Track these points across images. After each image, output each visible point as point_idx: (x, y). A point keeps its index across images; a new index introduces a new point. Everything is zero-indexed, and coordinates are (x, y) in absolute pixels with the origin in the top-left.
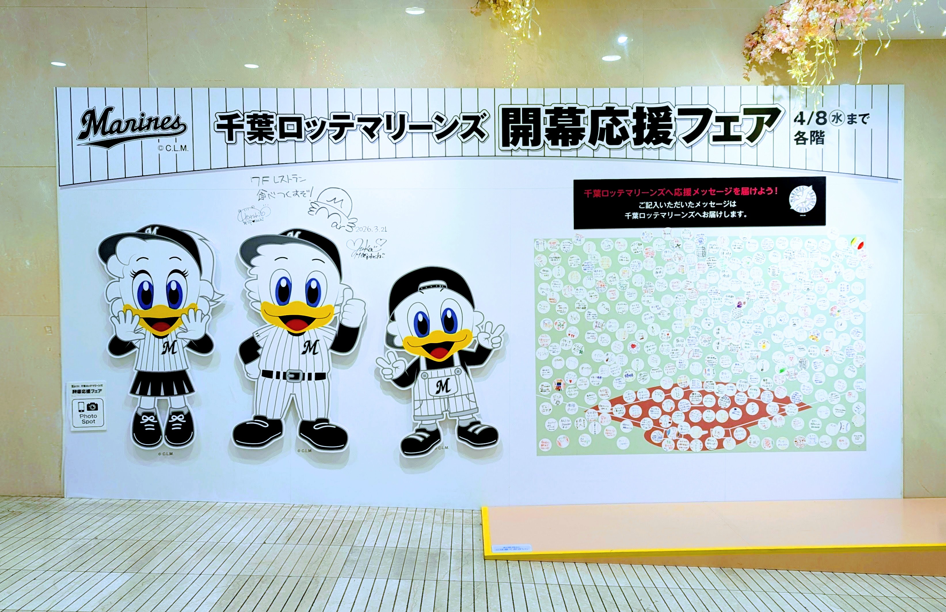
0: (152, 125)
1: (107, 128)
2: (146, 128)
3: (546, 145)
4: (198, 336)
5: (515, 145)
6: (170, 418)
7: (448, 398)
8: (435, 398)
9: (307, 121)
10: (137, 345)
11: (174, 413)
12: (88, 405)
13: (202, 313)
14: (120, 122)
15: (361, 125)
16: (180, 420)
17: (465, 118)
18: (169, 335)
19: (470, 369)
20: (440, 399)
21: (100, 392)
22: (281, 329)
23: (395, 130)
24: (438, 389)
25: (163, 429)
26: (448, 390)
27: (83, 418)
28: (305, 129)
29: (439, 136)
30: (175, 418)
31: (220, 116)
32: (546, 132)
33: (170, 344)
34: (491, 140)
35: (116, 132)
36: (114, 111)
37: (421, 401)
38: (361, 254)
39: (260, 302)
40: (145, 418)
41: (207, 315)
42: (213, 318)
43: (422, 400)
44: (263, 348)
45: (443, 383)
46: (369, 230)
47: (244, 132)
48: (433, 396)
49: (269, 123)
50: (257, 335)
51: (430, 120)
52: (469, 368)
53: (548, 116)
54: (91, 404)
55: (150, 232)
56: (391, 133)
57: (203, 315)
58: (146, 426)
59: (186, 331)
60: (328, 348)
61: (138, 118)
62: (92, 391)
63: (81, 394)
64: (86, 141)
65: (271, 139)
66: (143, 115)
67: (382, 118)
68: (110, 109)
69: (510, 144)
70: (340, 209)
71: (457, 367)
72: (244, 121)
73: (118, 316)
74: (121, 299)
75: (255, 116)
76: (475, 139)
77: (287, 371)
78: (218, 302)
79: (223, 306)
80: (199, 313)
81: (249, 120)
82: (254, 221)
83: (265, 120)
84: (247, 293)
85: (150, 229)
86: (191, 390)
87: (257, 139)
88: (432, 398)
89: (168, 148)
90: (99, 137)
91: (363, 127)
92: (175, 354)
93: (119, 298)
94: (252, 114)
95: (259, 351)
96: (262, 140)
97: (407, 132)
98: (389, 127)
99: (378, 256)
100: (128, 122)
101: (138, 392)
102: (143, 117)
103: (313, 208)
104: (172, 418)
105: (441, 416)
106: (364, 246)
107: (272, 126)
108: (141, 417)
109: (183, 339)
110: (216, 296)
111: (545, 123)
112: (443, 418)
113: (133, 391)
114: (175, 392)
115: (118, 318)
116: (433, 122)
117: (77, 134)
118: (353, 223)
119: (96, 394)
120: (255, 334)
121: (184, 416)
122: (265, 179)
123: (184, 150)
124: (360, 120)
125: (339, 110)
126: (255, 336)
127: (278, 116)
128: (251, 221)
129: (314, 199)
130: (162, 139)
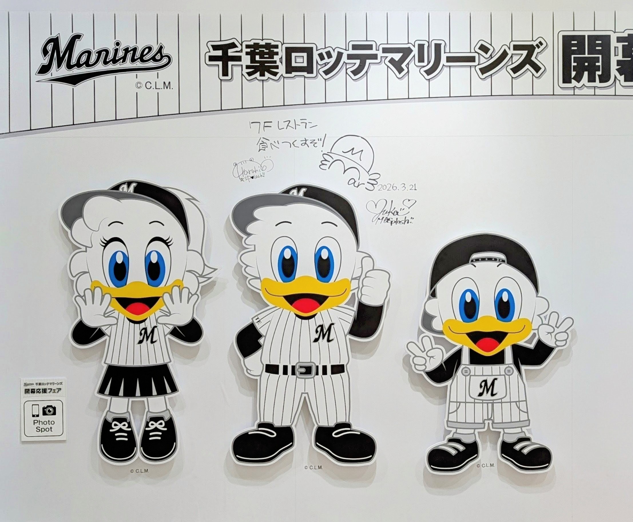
0: (129, 56)
1: (74, 61)
2: (121, 60)
3: (617, 82)
4: (184, 321)
5: (579, 81)
6: (147, 426)
7: (493, 404)
8: (476, 401)
9: (319, 52)
10: (107, 332)
11: (152, 419)
12: (44, 408)
13: (189, 292)
14: (89, 53)
15: (387, 57)
16: (160, 427)
17: (516, 47)
18: (148, 319)
19: (525, 370)
20: (483, 403)
21: (60, 392)
22: (286, 312)
23: (429, 62)
24: (481, 391)
25: (138, 439)
26: (494, 393)
27: (37, 425)
28: (317, 62)
29: (483, 71)
30: (153, 426)
31: (213, 46)
32: (618, 65)
33: (149, 331)
34: (548, 74)
35: (84, 65)
36: (83, 39)
37: (458, 404)
38: (384, 219)
39: (259, 278)
40: (116, 425)
41: (196, 294)
42: (202, 299)
43: (460, 403)
44: (265, 337)
45: (489, 384)
46: (395, 188)
47: (242, 65)
48: (475, 399)
49: (272, 54)
50: (258, 320)
51: (473, 51)
52: (523, 368)
53: (620, 45)
54: (48, 406)
55: (125, 190)
56: (424, 67)
57: (190, 295)
58: (116, 435)
59: (169, 314)
60: (346, 334)
61: (111, 49)
62: (49, 391)
63: (36, 394)
64: (47, 76)
65: (275, 74)
66: (118, 44)
67: (412, 47)
68: (78, 37)
69: (573, 81)
70: (358, 161)
71: (508, 366)
72: (242, 52)
73: (84, 295)
74: (88, 274)
75: (256, 46)
76: (529, 75)
77: (296, 364)
78: (209, 278)
79: (213, 283)
80: (185, 292)
81: (249, 50)
82: (252, 178)
83: (267, 51)
84: (243, 269)
85: (125, 186)
86: (174, 389)
87: (257, 75)
88: (473, 400)
89: (148, 85)
90: (64, 72)
91: (388, 59)
92: (155, 344)
93: (85, 273)
94: (252, 43)
95: (261, 341)
96: (264, 75)
97: (443, 65)
98: (421, 60)
99: (405, 221)
100: (99, 53)
101: (107, 391)
102: (117, 47)
103: (326, 160)
104: (150, 425)
105: (482, 426)
106: (388, 209)
107: (276, 58)
108: (111, 423)
109: (165, 324)
110: (207, 271)
111: (617, 54)
112: (484, 428)
113: (102, 391)
114: (154, 392)
115: (84, 298)
116: (476, 52)
117: (36, 67)
118: (374, 180)
119: (55, 394)
120: (254, 319)
121: (165, 422)
122: (267, 124)
123: (167, 88)
124: (385, 50)
125: (359, 38)
126: (255, 321)
127: (285, 46)
128: (249, 178)
129: (326, 150)
130: (140, 74)
